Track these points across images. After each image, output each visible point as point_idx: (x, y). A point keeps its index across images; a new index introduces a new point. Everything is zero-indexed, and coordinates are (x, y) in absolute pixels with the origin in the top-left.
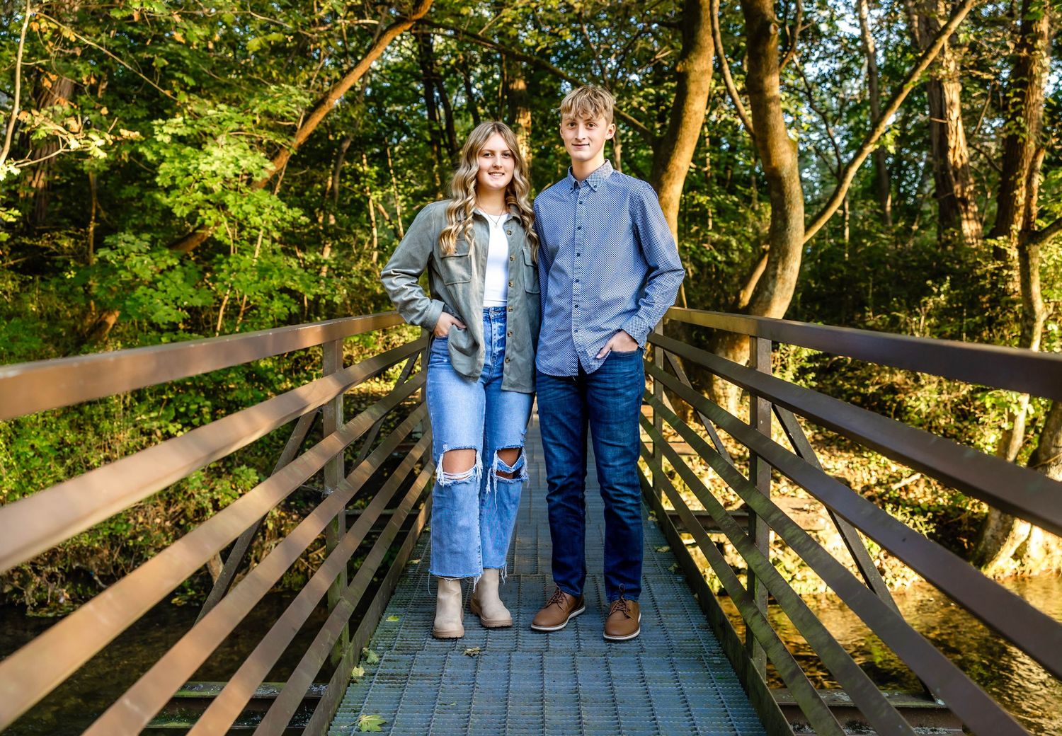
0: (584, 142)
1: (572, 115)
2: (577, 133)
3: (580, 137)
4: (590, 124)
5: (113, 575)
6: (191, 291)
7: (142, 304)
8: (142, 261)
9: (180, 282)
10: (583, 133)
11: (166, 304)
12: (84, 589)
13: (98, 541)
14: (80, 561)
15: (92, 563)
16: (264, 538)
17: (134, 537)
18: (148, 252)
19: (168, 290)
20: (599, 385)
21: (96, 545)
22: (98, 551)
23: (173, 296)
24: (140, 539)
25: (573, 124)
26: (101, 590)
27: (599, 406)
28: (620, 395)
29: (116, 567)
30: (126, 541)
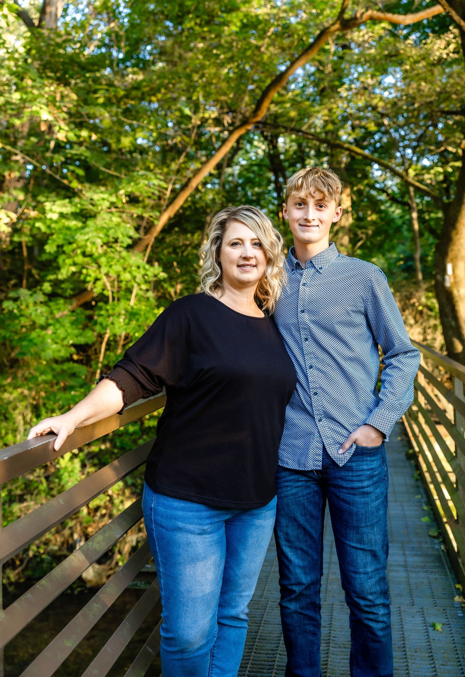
0: (313, 223)
1: (302, 194)
2: (307, 212)
3: (310, 218)
4: (320, 205)
6: (76, 332)
7: (36, 345)
8: (37, 310)
9: (68, 325)
10: (313, 213)
11: (56, 343)
18: (43, 303)
19: (59, 332)
20: (344, 484)
23: (62, 336)
25: (302, 203)
27: (346, 506)
28: (368, 493)
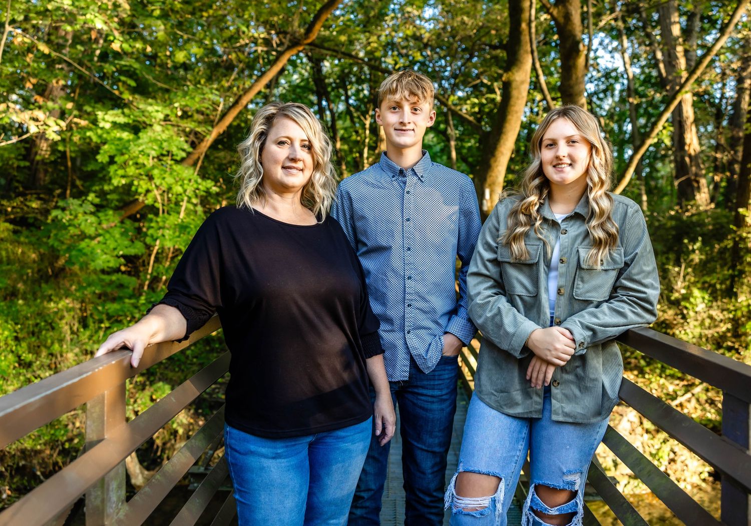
0: (408, 127)
2: (402, 116)
3: (406, 121)
4: (415, 108)
5: (52, 471)
6: (127, 243)
7: (85, 254)
8: (86, 220)
9: (117, 236)
10: (408, 116)
11: (106, 254)
12: (29, 481)
13: (40, 444)
14: (26, 460)
15: (35, 462)
16: (175, 441)
17: (70, 440)
18: (92, 213)
19: (108, 242)
21: (39, 447)
22: (40, 452)
23: (112, 246)
24: (76, 441)
25: (397, 107)
26: (41, 482)
29: (55, 464)
30: (63, 444)
